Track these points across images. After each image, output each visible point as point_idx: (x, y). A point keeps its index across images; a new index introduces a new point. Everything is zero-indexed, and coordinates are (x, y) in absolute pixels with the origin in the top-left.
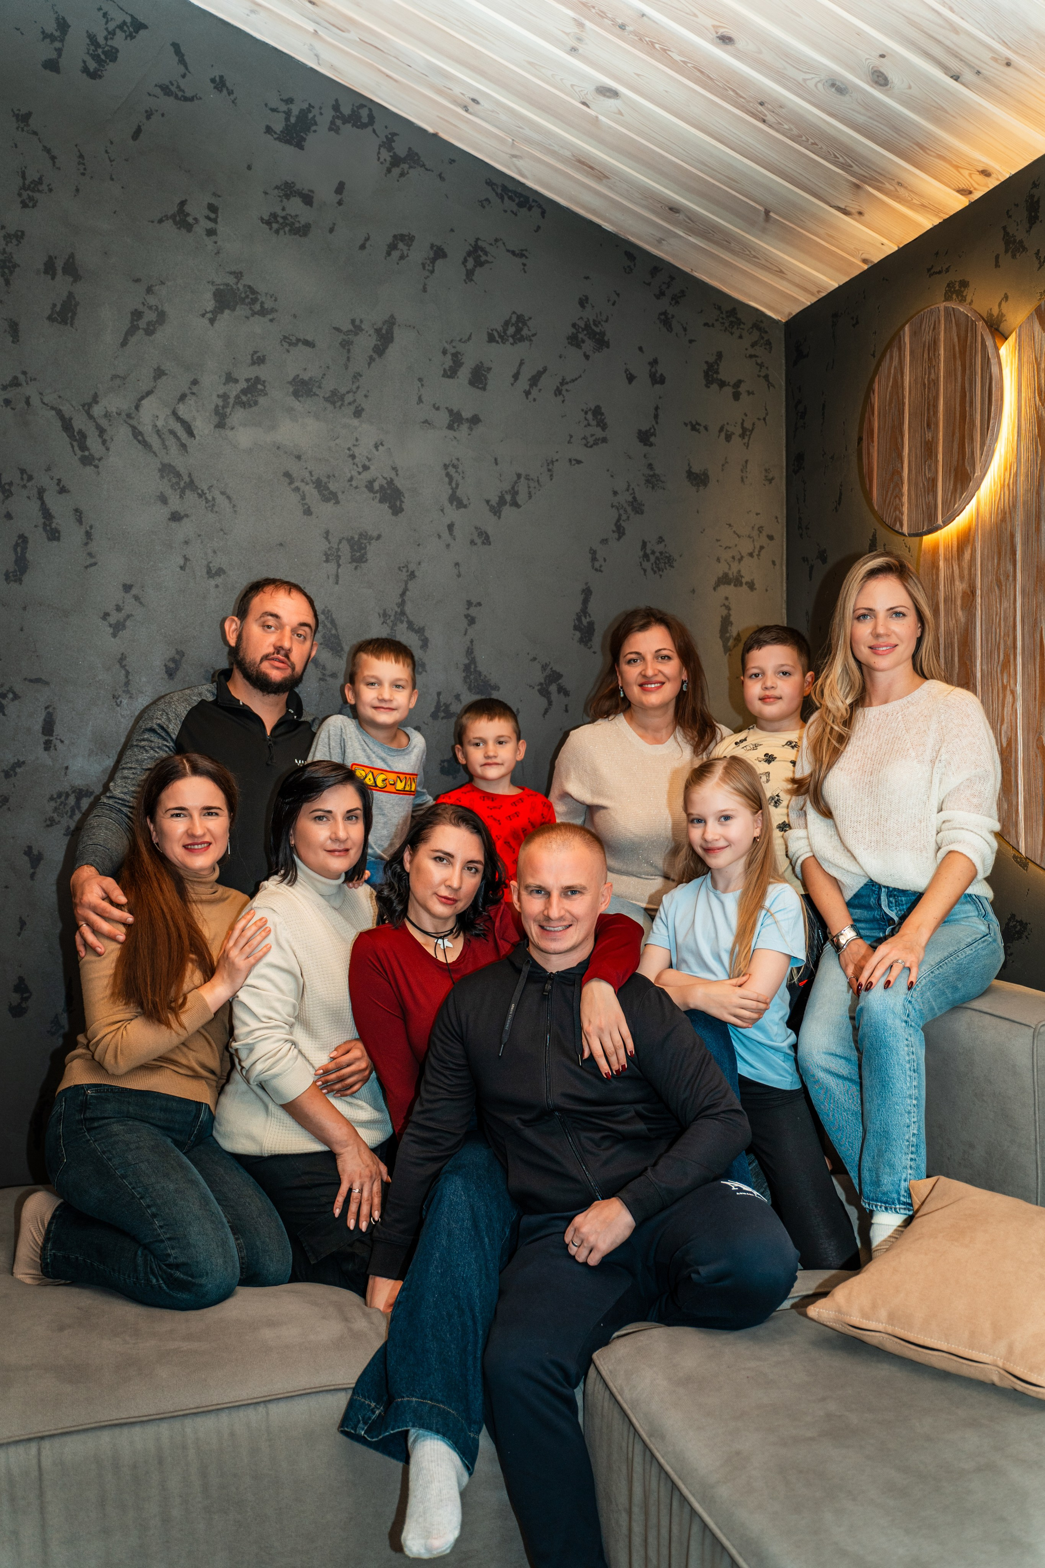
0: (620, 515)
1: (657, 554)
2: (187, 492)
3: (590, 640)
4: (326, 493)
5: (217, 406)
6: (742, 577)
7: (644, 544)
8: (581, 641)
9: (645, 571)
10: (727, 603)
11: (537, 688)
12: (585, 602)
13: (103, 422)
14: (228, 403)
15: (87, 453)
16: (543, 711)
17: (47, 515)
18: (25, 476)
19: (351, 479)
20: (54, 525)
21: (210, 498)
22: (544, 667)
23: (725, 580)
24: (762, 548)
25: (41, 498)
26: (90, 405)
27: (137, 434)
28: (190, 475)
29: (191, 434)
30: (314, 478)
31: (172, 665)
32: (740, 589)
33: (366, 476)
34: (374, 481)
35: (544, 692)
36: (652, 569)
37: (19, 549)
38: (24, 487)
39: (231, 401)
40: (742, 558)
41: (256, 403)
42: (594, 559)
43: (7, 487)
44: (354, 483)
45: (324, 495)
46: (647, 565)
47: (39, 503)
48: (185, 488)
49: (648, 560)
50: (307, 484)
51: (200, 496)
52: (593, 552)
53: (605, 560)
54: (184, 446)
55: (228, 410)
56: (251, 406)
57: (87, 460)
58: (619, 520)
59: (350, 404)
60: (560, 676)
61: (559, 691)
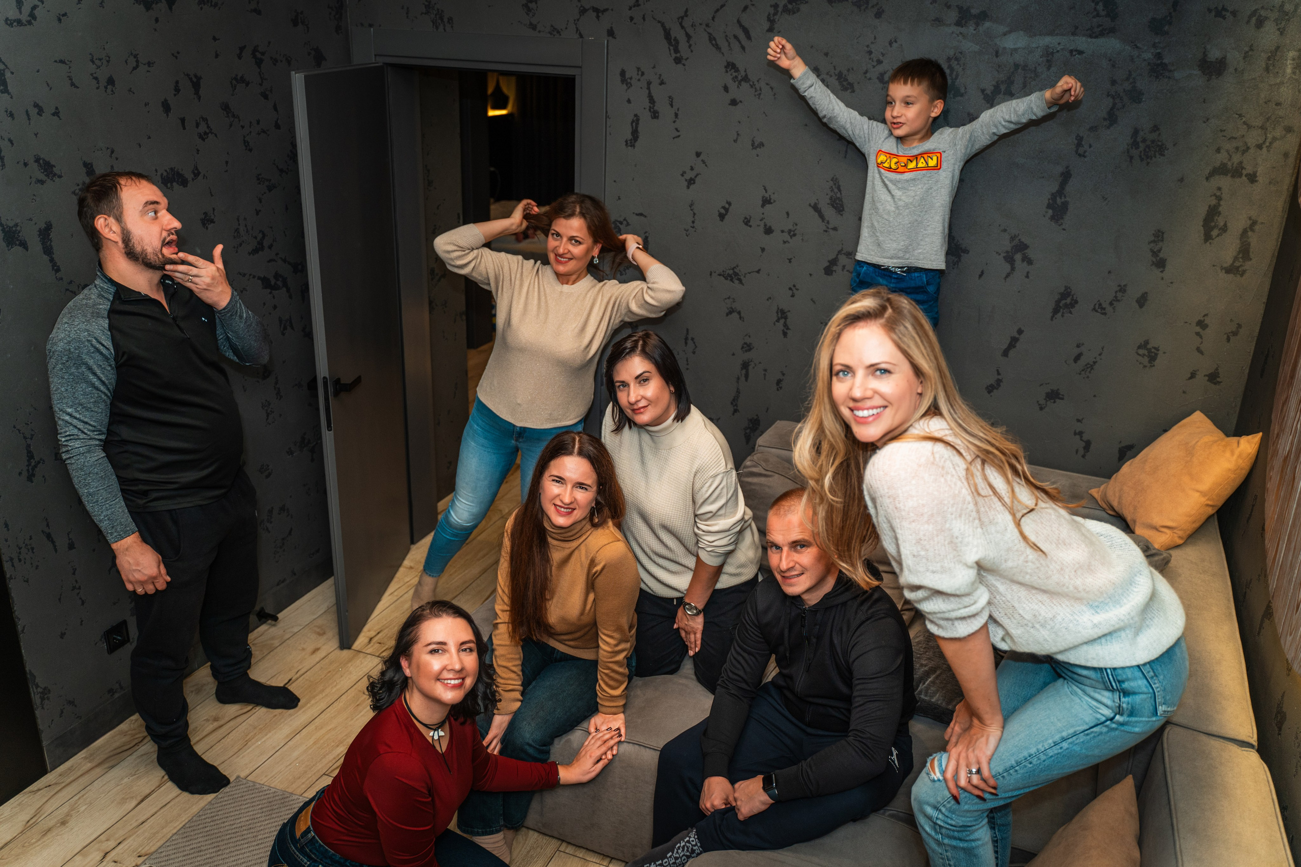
0: (1114, 104)
1: (1148, 143)
2: (743, 83)
3: (1062, 218)
4: (845, 83)
5: (769, 14)
6: (1243, 168)
7: (1136, 132)
8: (1052, 218)
9: (1131, 158)
10: (1218, 194)
11: (1003, 255)
12: (1063, 185)
13: (690, 31)
14: (778, 11)
15: (678, 55)
16: (1004, 275)
17: (652, 100)
18: (640, 73)
19: (866, 73)
20: (655, 108)
21: (758, 89)
22: (1012, 238)
23: (1221, 170)
24: (1274, 139)
25: (649, 88)
26: (682, 18)
27: (712, 39)
28: (745, 71)
29: (749, 37)
30: (837, 72)
31: (723, 211)
32: (1238, 180)
33: (880, 68)
34: (885, 73)
35: (1010, 259)
36: (1140, 156)
37: (634, 124)
38: (639, 80)
39: (780, 9)
40: (1248, 148)
41: (798, 10)
42: (1079, 145)
43: (629, 81)
44: (868, 75)
45: (843, 86)
46: (1135, 152)
47: (647, 91)
48: (742, 80)
49: (1137, 148)
50: (831, 76)
51: (752, 86)
52: (1080, 139)
53: (1090, 146)
54: (743, 48)
55: (777, 17)
56: (794, 13)
57: (678, 61)
58: (1112, 109)
59: (873, 7)
60: (1026, 247)
61: (1023, 260)
